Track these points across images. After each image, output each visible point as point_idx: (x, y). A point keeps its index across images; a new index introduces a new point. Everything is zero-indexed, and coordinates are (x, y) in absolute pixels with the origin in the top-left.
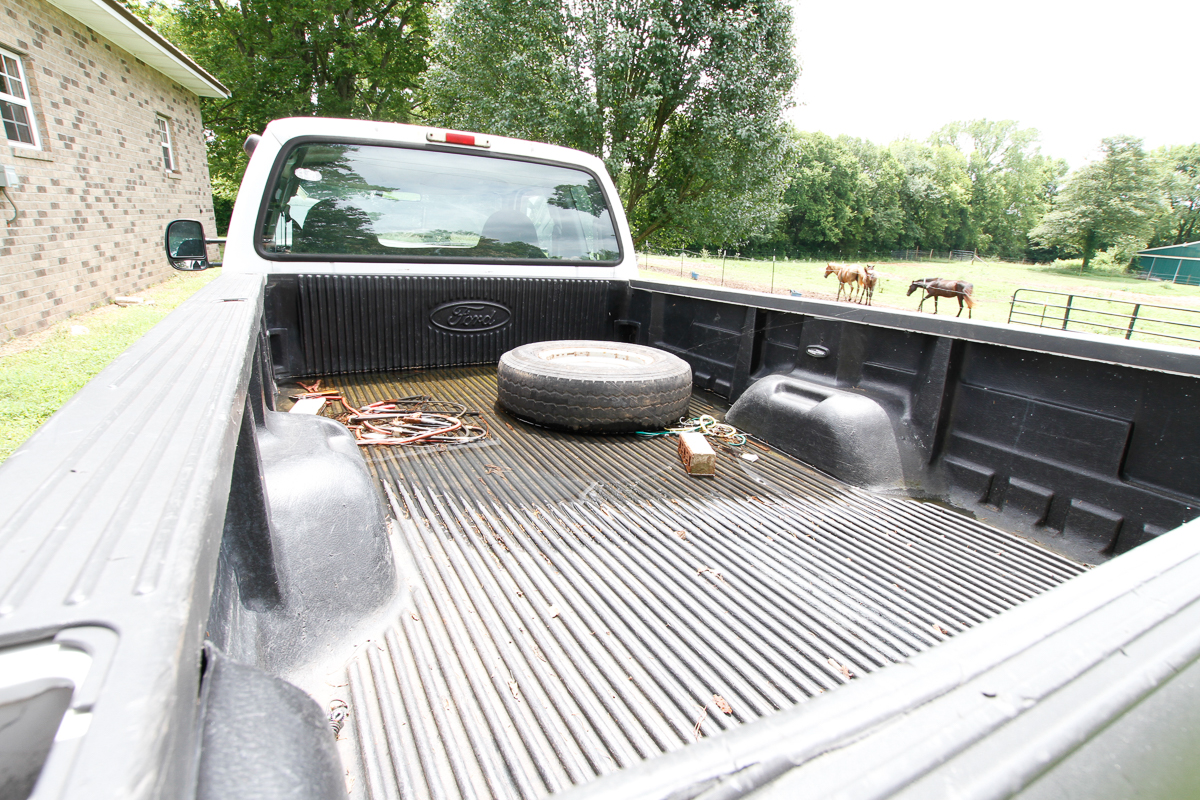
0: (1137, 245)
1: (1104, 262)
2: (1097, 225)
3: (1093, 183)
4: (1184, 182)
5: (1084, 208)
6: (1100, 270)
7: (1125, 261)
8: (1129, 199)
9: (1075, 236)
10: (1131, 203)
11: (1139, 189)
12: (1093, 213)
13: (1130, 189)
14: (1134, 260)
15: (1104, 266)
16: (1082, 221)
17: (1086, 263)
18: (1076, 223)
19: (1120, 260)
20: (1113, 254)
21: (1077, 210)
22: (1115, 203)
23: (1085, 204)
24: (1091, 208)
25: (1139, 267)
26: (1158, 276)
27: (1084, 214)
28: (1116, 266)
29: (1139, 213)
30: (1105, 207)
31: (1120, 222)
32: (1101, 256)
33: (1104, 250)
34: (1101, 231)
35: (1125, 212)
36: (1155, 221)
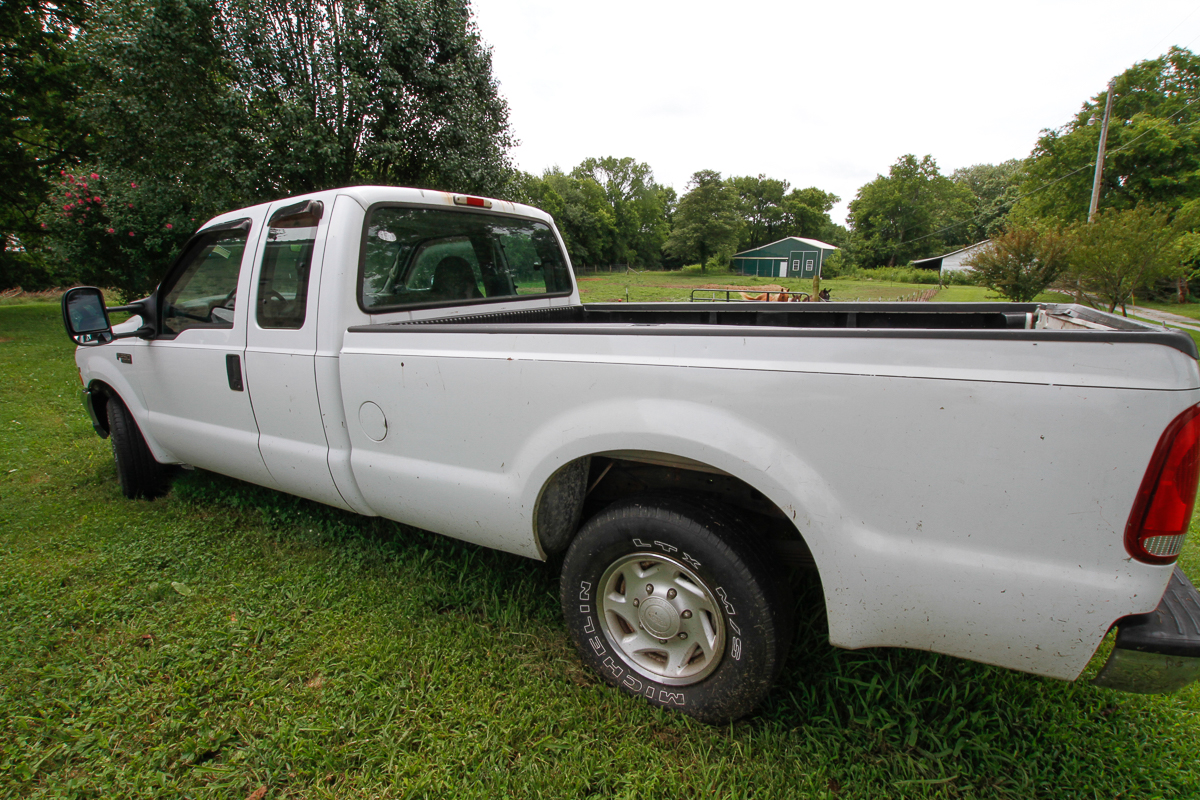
0: (730, 251)
1: (714, 265)
2: (705, 237)
4: (746, 205)
5: (693, 225)
6: (713, 271)
7: (726, 263)
8: (721, 218)
9: (692, 247)
10: (722, 221)
11: (724, 210)
12: (701, 229)
13: (719, 210)
14: (731, 262)
15: (714, 268)
16: (695, 235)
17: (703, 267)
18: (691, 237)
19: (722, 262)
20: (718, 259)
21: (690, 226)
22: (712, 220)
23: (694, 222)
25: (735, 267)
26: (748, 272)
27: (696, 230)
28: (722, 267)
29: (728, 227)
30: (707, 225)
31: (717, 234)
32: (712, 260)
33: (712, 256)
34: (707, 242)
35: (721, 227)
36: (737, 233)
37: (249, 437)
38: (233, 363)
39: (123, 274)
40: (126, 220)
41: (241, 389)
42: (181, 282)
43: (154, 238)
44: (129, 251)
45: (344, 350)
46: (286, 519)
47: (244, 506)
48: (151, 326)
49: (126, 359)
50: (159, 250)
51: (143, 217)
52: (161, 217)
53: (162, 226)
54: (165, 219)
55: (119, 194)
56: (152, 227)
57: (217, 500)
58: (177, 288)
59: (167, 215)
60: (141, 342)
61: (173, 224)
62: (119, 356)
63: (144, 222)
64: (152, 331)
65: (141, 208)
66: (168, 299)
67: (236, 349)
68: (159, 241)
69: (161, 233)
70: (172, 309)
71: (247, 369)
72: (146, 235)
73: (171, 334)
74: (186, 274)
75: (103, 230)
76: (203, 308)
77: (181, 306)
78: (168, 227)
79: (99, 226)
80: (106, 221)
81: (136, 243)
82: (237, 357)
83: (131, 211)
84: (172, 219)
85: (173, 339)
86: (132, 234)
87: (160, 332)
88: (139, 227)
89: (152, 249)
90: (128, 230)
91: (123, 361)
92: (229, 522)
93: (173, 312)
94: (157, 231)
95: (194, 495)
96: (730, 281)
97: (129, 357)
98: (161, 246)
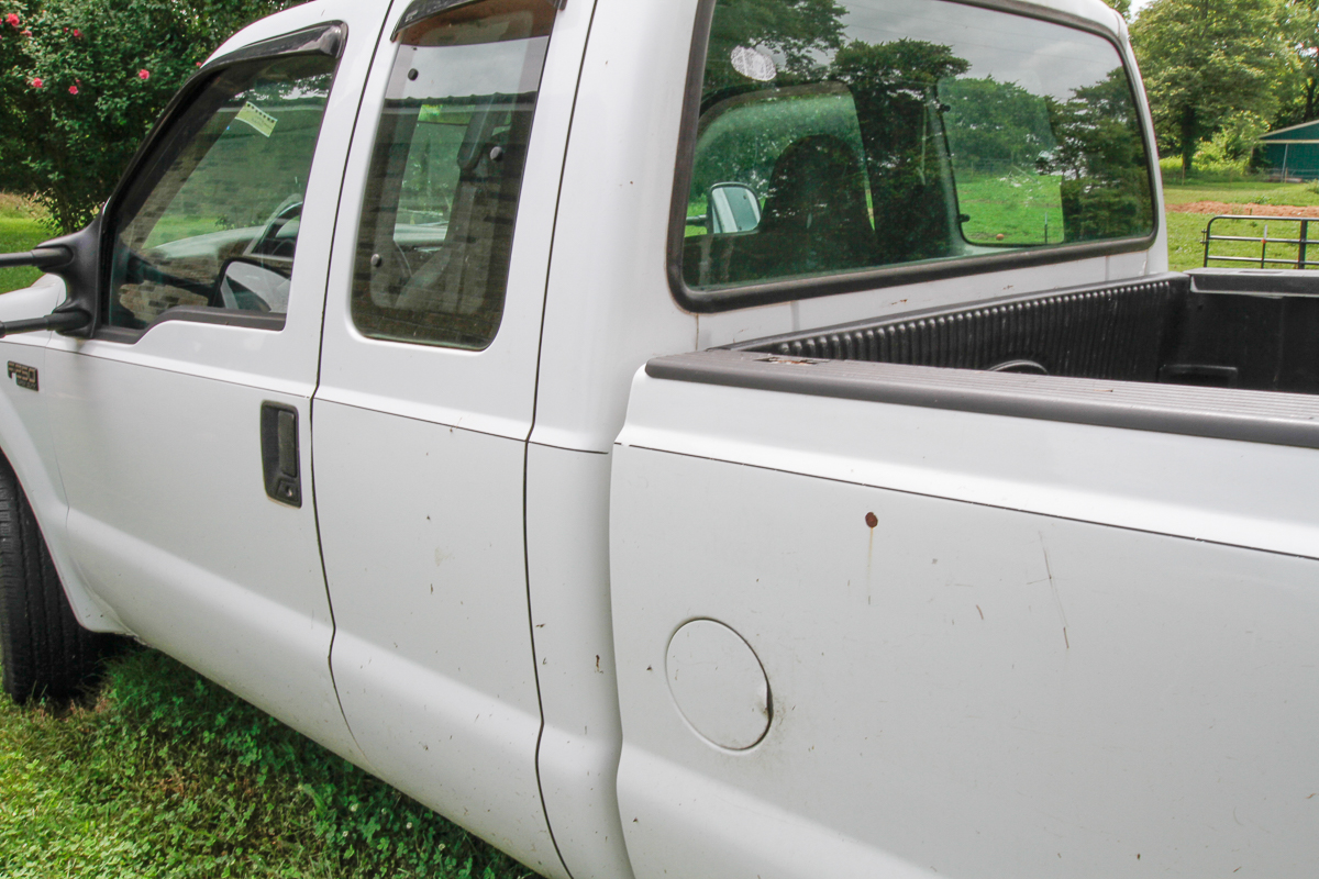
0: (1254, 126)
1: (1212, 159)
2: (1195, 97)
3: (1178, 27)
4: (1304, 19)
5: (1172, 70)
6: (1210, 173)
7: (1244, 153)
8: (1238, 51)
9: (1165, 117)
10: (1241, 58)
11: (1247, 32)
12: (1188, 78)
13: (1234, 34)
14: (1256, 151)
15: (1213, 166)
16: (1173, 93)
17: (1187, 162)
18: (1164, 96)
19: (1235, 152)
20: (1223, 144)
21: (1163, 74)
22: (1217, 58)
23: (1174, 63)
24: (1184, 69)
25: (1267, 162)
26: (1297, 174)
27: (1174, 81)
28: (1231, 164)
29: (1256, 72)
30: (1203, 68)
31: (1226, 89)
32: (1205, 149)
33: (1208, 139)
34: (1202, 107)
35: (1237, 73)
36: (1275, 84)
37: (303, 632)
38: (279, 425)
39: (55, 169)
40: (64, 61)
41: (296, 501)
42: (161, 190)
43: (114, 96)
44: (68, 123)
45: (629, 434)
46: (376, 836)
47: (271, 770)
48: (83, 303)
49: (27, 377)
50: (122, 122)
51: (95, 56)
52: (128, 56)
53: (131, 73)
54: (137, 60)
55: (58, 11)
56: (110, 78)
57: (207, 736)
58: (150, 205)
59: (142, 54)
60: (59, 342)
61: (151, 71)
62: (13, 368)
63: (97, 66)
64: (87, 316)
65: (93, 38)
66: (127, 236)
67: (291, 389)
68: (123, 103)
69: (127, 88)
70: (133, 259)
71: (317, 449)
72: (99, 92)
73: (131, 326)
74: (170, 176)
75: (23, 82)
76: (205, 261)
77: (157, 256)
78: (143, 76)
79: (16, 72)
80: (27, 62)
81: (80, 107)
82: (291, 412)
83: (75, 42)
84: (153, 60)
85: (133, 341)
86: (74, 91)
87: (103, 321)
88: (89, 77)
89: (108, 118)
90: (66, 82)
91: (20, 382)
92: (234, 819)
93: (135, 271)
94: (122, 82)
95: (157, 714)
96: (1255, 194)
97: (34, 374)
98: (126, 114)
